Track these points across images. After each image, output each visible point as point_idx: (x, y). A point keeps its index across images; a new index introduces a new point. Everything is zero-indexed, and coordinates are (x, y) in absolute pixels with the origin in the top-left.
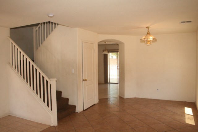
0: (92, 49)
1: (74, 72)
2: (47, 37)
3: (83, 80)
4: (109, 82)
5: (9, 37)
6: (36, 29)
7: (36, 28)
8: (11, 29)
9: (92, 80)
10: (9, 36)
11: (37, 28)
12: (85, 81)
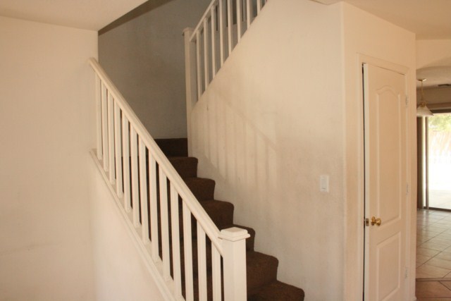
0: (399, 96)
1: (328, 190)
2: (226, 55)
3: (366, 222)
4: (425, 205)
5: (93, 59)
6: (194, 33)
7: (193, 31)
8: (101, 32)
9: (398, 216)
10: (96, 56)
11: (197, 31)
12: (373, 224)
